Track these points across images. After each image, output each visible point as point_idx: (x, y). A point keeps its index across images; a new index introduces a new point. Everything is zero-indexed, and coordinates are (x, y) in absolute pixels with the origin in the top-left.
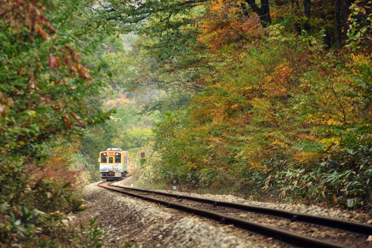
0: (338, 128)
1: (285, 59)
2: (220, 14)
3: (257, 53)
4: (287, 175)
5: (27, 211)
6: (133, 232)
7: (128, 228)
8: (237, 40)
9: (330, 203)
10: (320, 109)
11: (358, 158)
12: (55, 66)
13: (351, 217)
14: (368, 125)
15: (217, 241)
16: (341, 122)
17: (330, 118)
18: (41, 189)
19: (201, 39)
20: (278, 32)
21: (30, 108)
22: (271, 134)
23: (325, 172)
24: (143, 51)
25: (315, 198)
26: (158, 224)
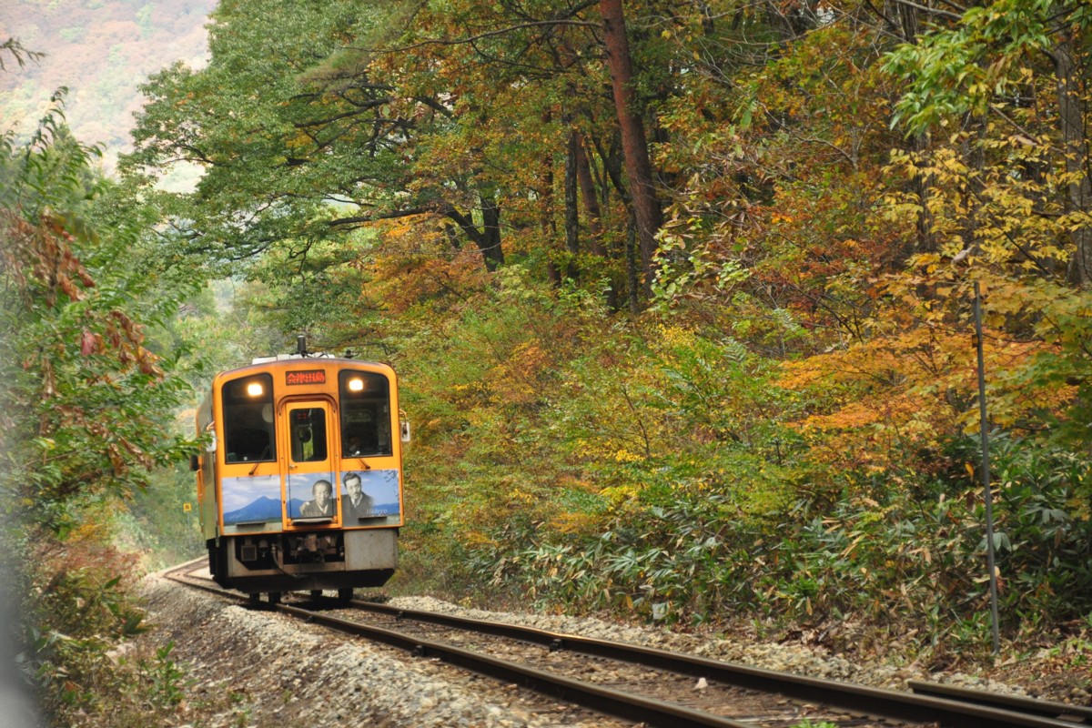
0: (637, 466)
1: (531, 332)
2: (406, 245)
3: (479, 320)
4: (538, 558)
5: (36, 634)
6: (240, 671)
7: (230, 664)
8: (439, 295)
9: (618, 612)
10: (602, 431)
11: (672, 525)
12: (93, 350)
13: (664, 642)
14: (692, 463)
15: (411, 692)
16: (642, 455)
17: (620, 447)
18: (63, 591)
19: (369, 292)
20: (517, 280)
21: (41, 432)
22: (505, 479)
23: (611, 552)
24: (254, 315)
25: (591, 602)
26: (291, 657)
